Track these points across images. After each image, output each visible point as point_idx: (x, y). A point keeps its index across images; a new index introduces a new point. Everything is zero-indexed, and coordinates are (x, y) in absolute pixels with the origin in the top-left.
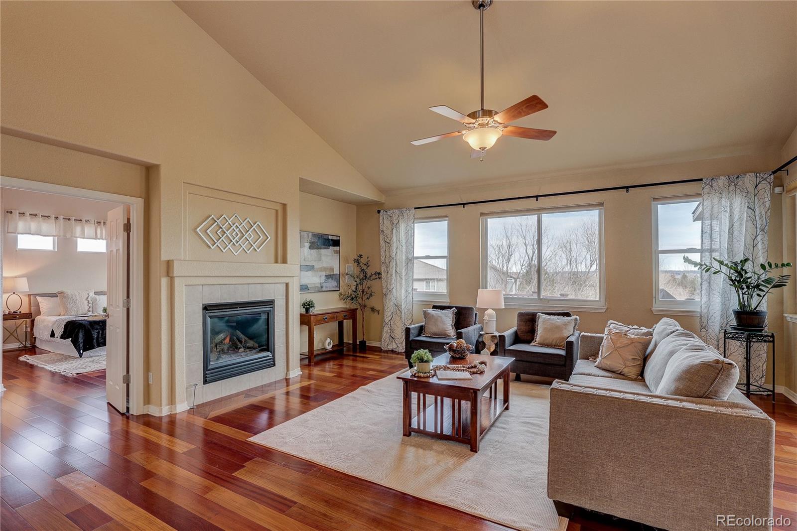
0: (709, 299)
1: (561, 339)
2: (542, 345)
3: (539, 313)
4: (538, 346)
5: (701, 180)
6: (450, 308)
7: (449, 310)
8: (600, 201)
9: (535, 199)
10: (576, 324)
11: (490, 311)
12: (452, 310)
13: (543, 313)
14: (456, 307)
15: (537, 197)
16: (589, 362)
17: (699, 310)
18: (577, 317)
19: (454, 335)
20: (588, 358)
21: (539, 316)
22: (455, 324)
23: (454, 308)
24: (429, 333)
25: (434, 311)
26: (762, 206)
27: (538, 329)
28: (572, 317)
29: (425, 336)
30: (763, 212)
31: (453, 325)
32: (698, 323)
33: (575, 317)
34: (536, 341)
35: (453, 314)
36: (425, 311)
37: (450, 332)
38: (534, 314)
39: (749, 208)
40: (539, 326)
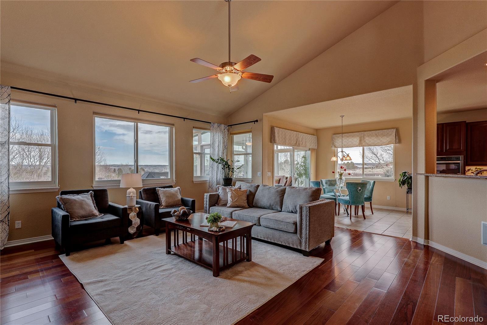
0: (213, 175)
1: (178, 201)
2: (168, 208)
3: (158, 187)
4: (166, 208)
5: (211, 123)
6: (87, 191)
7: (87, 193)
8: (172, 123)
10: (180, 191)
11: (132, 190)
12: (89, 193)
13: (159, 187)
14: (93, 190)
15: (139, 111)
16: (215, 207)
17: (208, 180)
18: (179, 187)
19: (99, 214)
20: (214, 205)
21: (158, 189)
22: (96, 205)
23: (91, 191)
24: (76, 217)
25: (71, 196)
26: (225, 138)
27: (161, 198)
28: (177, 188)
29: (73, 220)
30: (226, 141)
31: (96, 206)
32: (208, 186)
33: (178, 187)
34: (162, 205)
35: (91, 196)
36: (61, 198)
37: (96, 212)
38: (154, 189)
39: (223, 138)
40: (160, 195)
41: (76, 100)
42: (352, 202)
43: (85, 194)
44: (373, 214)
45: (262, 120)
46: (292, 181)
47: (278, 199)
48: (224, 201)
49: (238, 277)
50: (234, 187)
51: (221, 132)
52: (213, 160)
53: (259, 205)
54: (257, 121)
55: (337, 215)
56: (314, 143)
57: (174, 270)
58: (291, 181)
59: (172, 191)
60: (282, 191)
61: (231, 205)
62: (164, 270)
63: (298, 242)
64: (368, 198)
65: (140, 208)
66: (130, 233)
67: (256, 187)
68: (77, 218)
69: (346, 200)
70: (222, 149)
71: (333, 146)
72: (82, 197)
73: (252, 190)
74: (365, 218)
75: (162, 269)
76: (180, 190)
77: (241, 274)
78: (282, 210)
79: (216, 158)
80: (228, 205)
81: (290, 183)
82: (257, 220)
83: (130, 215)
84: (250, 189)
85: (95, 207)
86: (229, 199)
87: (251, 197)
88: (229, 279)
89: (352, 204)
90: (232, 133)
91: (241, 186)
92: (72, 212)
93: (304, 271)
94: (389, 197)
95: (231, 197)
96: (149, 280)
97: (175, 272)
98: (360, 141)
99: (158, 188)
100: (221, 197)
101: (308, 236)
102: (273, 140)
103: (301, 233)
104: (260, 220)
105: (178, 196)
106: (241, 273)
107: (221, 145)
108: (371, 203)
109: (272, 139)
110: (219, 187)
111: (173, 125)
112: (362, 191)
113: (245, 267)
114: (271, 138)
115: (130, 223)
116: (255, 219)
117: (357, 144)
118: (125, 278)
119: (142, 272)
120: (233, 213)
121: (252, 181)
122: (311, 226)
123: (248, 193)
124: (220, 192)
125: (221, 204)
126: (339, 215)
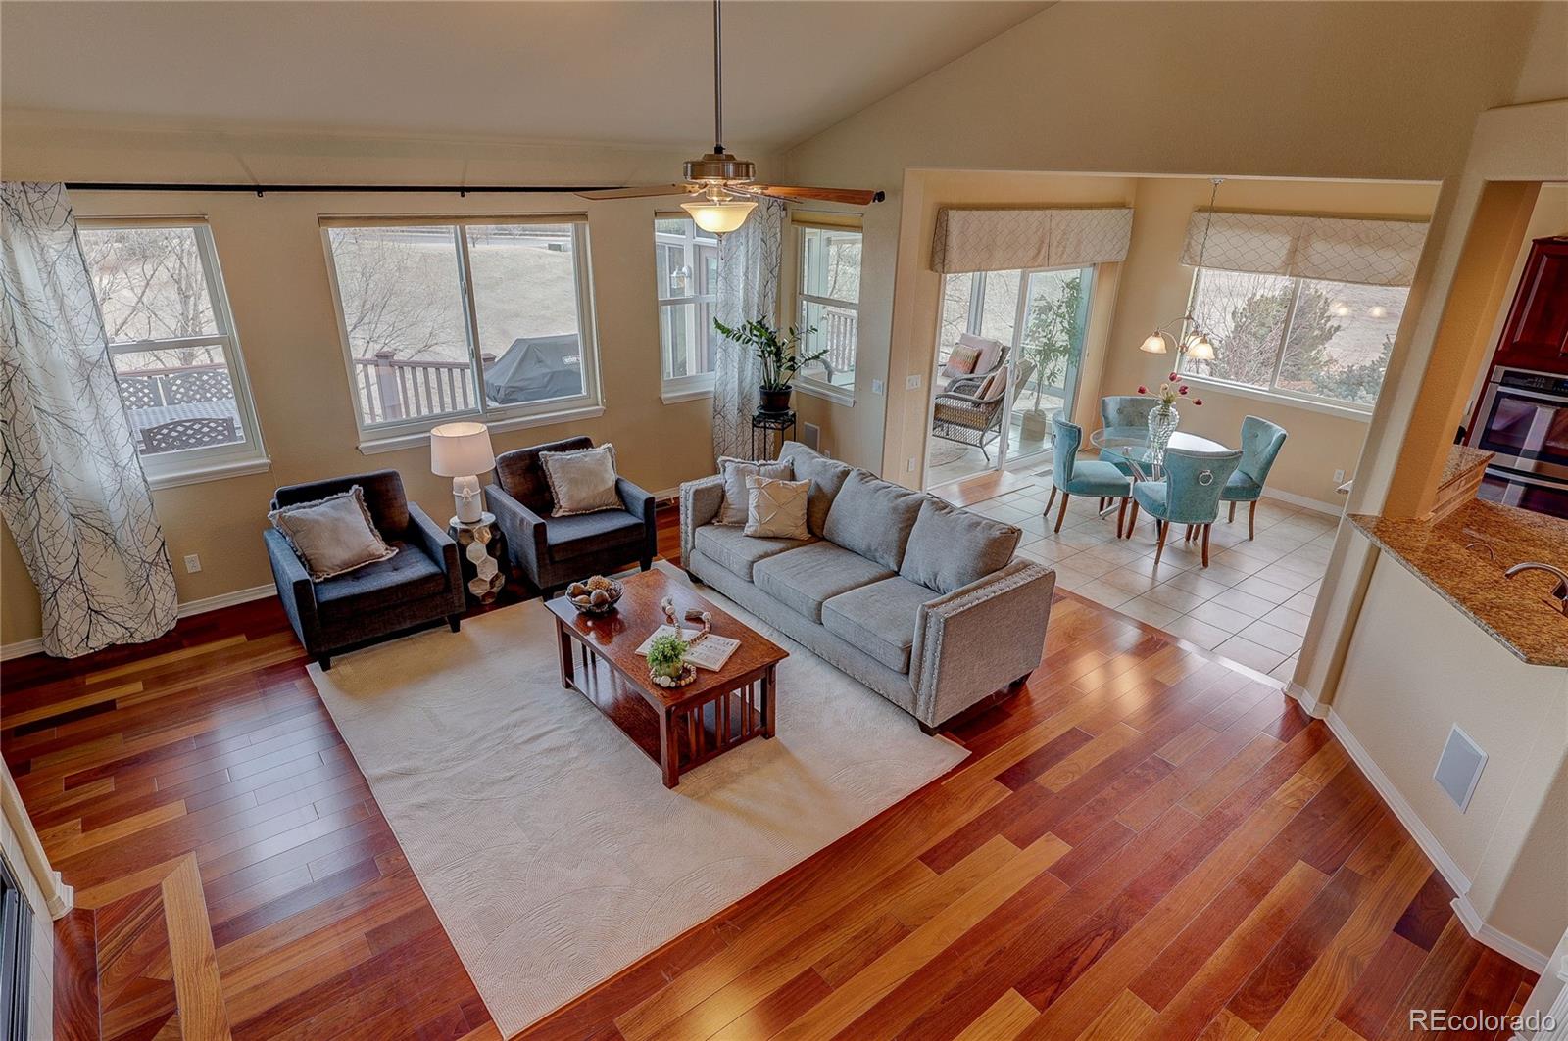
0: (726, 374)
1: (607, 493)
2: (578, 515)
3: (544, 449)
6: (343, 486)
7: (344, 494)
8: (580, 210)
9: (459, 193)
10: (612, 458)
12: (351, 492)
13: (549, 449)
14: (360, 481)
15: (463, 190)
16: (711, 527)
17: (713, 390)
18: (610, 445)
19: (387, 549)
20: (708, 522)
21: (545, 457)
22: (375, 524)
23: (356, 486)
24: (330, 568)
25: (304, 508)
26: (773, 239)
27: (555, 483)
28: (602, 447)
29: (322, 579)
30: (774, 248)
31: (373, 527)
32: (712, 407)
33: (605, 445)
34: (560, 507)
35: (358, 499)
36: (280, 516)
37: (377, 546)
38: (533, 456)
39: (763, 240)
40: (551, 477)
41: (260, 189)
42: (1172, 512)
43: (340, 494)
44: (1252, 538)
45: (898, 191)
46: (1004, 388)
47: (893, 535)
48: (739, 510)
49: (724, 795)
50: (772, 462)
51: (758, 219)
52: (726, 331)
53: (839, 539)
54: (880, 196)
55: (1124, 536)
56: (1116, 240)
57: (573, 753)
58: (1002, 386)
59: (586, 460)
60: (908, 512)
61: (755, 531)
62: (550, 750)
63: (909, 697)
64: (1244, 488)
65: (494, 527)
66: (474, 596)
67: (838, 477)
68: (330, 571)
69: (1155, 501)
70: (760, 280)
71: (1186, 257)
72: (333, 508)
73: (827, 485)
74: (1205, 564)
75: (546, 746)
76: (614, 451)
77: (734, 786)
78: (899, 570)
79: (737, 322)
80: (748, 530)
81: (999, 390)
82: (814, 607)
83: (469, 549)
84: (820, 480)
85: (372, 530)
86: (752, 513)
87: (820, 507)
88: (699, 799)
89: (1170, 518)
90: (797, 217)
91: (795, 463)
92: (316, 556)
93: (897, 792)
94: (1340, 474)
95: (757, 507)
96: (513, 780)
97: (577, 758)
98: (1293, 252)
99: (545, 453)
100: (729, 495)
101: (934, 693)
102: (937, 260)
103: (919, 677)
104: (820, 611)
105: (607, 476)
106: (733, 782)
107: (754, 263)
108: (1253, 505)
109: (938, 257)
110: (726, 461)
111: (584, 216)
112: (1214, 483)
113: (751, 758)
114: (933, 253)
115: (470, 571)
116: (809, 605)
117: (1278, 263)
118: (460, 769)
119: (497, 753)
120: (755, 565)
121: (854, 402)
122: (945, 669)
123: (813, 492)
124: (729, 481)
125: (730, 520)
126: (1128, 536)
